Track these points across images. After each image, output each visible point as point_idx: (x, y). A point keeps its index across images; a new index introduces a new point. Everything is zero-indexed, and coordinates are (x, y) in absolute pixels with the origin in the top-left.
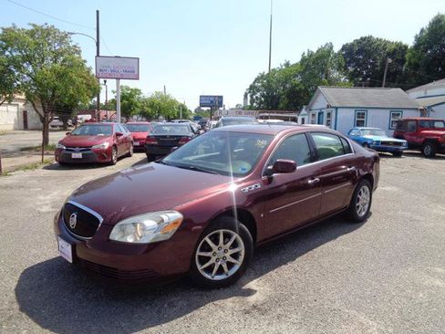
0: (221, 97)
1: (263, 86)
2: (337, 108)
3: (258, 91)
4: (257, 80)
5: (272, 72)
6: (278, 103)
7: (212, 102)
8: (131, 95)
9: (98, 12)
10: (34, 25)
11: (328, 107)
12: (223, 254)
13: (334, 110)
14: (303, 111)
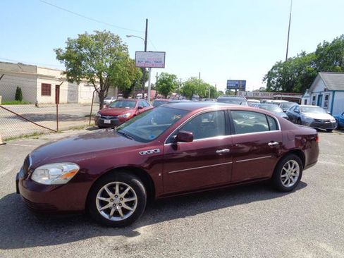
0: (245, 82)
1: (280, 72)
2: (334, 92)
3: (276, 76)
4: (274, 68)
5: (289, 61)
6: (292, 87)
7: (237, 85)
8: (169, 80)
9: (147, 20)
10: (97, 32)
11: (325, 90)
12: (116, 201)
13: (331, 93)
14: (306, 94)
